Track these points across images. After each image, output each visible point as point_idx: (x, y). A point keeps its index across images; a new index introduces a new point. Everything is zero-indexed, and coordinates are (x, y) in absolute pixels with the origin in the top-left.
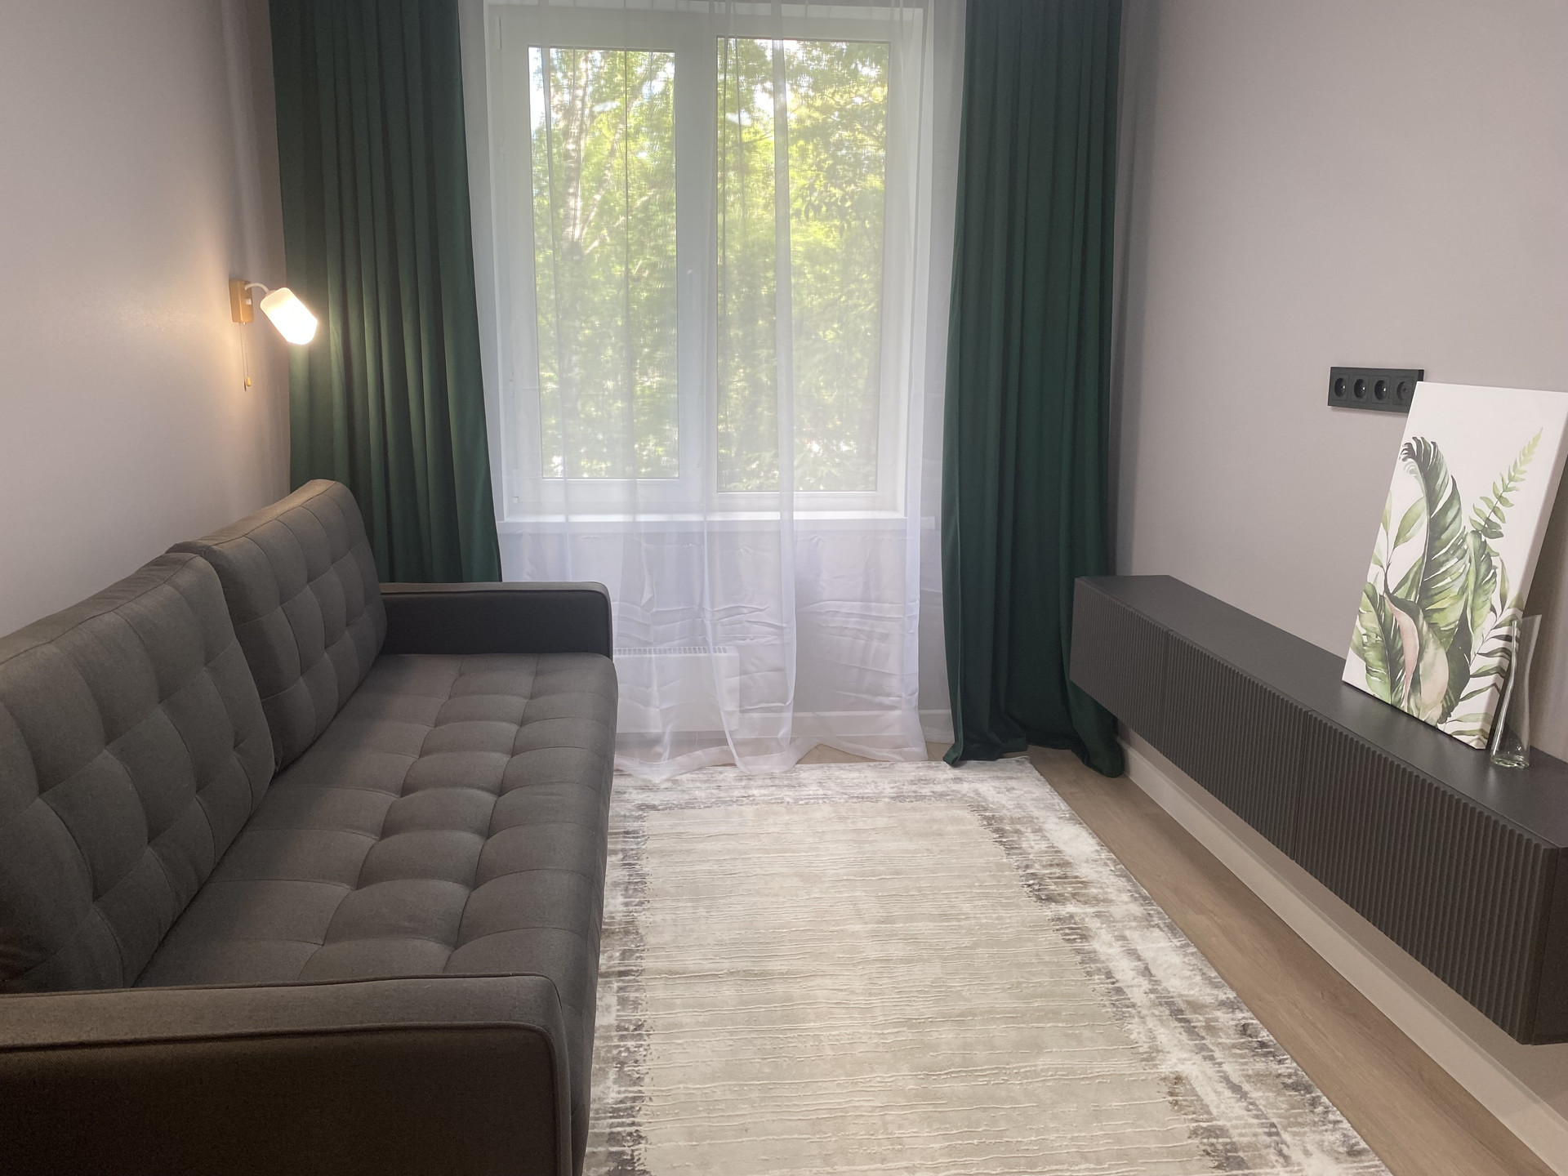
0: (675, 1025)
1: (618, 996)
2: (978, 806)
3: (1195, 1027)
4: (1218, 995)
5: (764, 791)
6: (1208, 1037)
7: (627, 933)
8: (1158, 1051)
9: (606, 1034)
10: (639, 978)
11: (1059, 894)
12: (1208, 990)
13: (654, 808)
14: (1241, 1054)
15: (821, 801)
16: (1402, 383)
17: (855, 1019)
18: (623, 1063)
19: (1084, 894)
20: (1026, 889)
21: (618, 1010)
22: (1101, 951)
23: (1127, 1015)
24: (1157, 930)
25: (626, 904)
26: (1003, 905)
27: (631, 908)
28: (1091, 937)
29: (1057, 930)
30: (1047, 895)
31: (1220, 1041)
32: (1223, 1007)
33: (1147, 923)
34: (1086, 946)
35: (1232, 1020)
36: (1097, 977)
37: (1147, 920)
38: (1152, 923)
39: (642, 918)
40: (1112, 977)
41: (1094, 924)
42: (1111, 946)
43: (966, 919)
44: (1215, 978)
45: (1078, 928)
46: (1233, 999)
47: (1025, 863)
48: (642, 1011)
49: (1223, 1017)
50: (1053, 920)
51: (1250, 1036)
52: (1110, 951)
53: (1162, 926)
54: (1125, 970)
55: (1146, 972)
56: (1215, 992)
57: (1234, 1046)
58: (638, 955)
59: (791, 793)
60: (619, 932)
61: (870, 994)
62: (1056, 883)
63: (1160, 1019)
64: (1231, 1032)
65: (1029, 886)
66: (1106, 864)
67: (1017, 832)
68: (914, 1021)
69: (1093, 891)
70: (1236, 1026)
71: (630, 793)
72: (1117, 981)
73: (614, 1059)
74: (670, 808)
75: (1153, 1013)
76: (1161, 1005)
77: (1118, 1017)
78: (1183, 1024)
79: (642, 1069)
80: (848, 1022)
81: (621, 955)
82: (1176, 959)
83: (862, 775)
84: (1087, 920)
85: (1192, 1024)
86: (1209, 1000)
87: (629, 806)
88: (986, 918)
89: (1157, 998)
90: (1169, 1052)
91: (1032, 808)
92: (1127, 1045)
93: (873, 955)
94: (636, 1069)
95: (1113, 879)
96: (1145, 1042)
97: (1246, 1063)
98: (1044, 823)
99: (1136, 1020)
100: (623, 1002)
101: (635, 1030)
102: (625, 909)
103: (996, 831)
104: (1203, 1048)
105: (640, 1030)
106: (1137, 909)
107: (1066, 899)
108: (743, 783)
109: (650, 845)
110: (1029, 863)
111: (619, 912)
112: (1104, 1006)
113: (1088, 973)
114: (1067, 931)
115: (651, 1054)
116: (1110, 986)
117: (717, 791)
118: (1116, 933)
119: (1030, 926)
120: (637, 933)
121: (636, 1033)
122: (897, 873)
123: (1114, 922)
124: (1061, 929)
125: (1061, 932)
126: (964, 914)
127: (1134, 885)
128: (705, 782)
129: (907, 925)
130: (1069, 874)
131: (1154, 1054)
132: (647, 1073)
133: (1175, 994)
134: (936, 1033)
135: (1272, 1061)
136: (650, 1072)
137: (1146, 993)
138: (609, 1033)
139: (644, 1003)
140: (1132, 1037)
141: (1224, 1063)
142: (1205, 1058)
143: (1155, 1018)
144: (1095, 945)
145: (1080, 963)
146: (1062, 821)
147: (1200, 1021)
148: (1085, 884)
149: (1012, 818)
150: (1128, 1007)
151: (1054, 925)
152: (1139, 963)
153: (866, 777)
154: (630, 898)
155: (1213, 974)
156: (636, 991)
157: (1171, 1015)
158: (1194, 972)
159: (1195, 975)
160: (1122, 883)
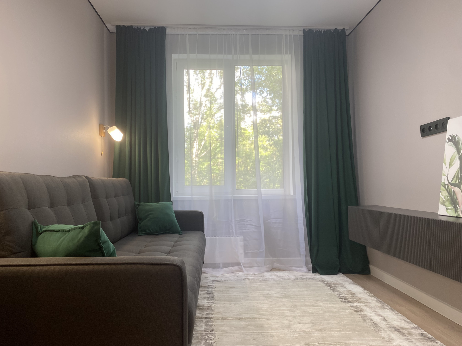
0: (224, 331)
1: (205, 324)
2: (323, 281)
3: (404, 334)
4: (411, 326)
5: (252, 277)
6: (410, 336)
7: (208, 309)
8: (392, 340)
9: (201, 333)
10: (212, 319)
11: (351, 301)
12: (407, 324)
13: (217, 281)
14: (422, 341)
15: (271, 280)
16: (443, 123)
17: (285, 330)
18: (206, 340)
19: (360, 301)
20: (340, 300)
21: (205, 327)
22: (368, 314)
23: (379, 330)
24: (387, 310)
25: (208, 303)
26: (333, 303)
27: (209, 303)
28: (364, 311)
29: (352, 309)
30: (347, 301)
31: (414, 337)
32: (413, 329)
33: (383, 308)
34: (362, 313)
35: (417, 332)
36: (367, 321)
37: (383, 307)
38: (385, 308)
39: (213, 306)
40: (373, 321)
41: (365, 308)
42: (371, 313)
43: (321, 306)
44: (409, 321)
45: (359, 309)
46: (416, 327)
47: (339, 293)
48: (213, 327)
49: (414, 331)
50: (350, 307)
51: (424, 336)
52: (372, 314)
53: (388, 308)
54: (377, 319)
55: (385, 319)
56: (410, 325)
57: (419, 339)
58: (212, 314)
59: (261, 278)
60: (206, 309)
61: (290, 324)
62: (350, 298)
63: (391, 331)
64: (418, 335)
65: (341, 299)
66: (366, 294)
67: (336, 286)
68: (305, 331)
69: (363, 300)
70: (419, 333)
71: (210, 278)
72: (375, 322)
73: (203, 339)
74: (222, 281)
75: (389, 330)
76: (391, 328)
77: (376, 331)
78: (400, 333)
79: (213, 341)
80: (282, 331)
81: (206, 314)
82: (395, 317)
83: (284, 274)
84: (362, 307)
85: (403, 333)
86: (408, 327)
87: (209, 280)
88: (327, 306)
89: (390, 326)
90: (396, 340)
91: (340, 281)
92: (381, 338)
93: (290, 315)
94: (211, 341)
95: (369, 297)
96: (387, 337)
97: (425, 343)
98: (344, 284)
99: (383, 331)
100: (206, 325)
101: (211, 332)
102: (208, 304)
103: (329, 286)
104: (408, 339)
105: (212, 332)
106: (379, 305)
107: (354, 302)
108: (245, 276)
109: (215, 289)
110: (340, 293)
111: (206, 304)
112: (371, 328)
113: (364, 320)
114: (355, 310)
115: (216, 338)
116: (373, 323)
117: (237, 278)
118: (372, 310)
119: (343, 308)
120: (212, 309)
121: (211, 333)
122: (297, 296)
123: (371, 307)
124: (353, 309)
125: (354, 310)
126: (320, 305)
127: (377, 299)
128: (233, 275)
129: (301, 308)
130: (354, 296)
131: (391, 340)
132: (215, 343)
133: (395, 325)
134: (313, 334)
135: (434, 343)
136: (215, 342)
137: (385, 325)
138: (202, 333)
139: (214, 325)
140: (382, 336)
141: (417, 343)
142: (409, 342)
143: (389, 331)
144: (366, 313)
145: (361, 317)
146: (350, 284)
147: (406, 332)
148: (360, 298)
149: (334, 283)
150: (380, 328)
151: (351, 308)
152: (382, 317)
153: (285, 274)
154: (209, 301)
155: (408, 320)
156: (211, 322)
157: (395, 330)
158: (401, 320)
159: (402, 321)
160: (373, 298)
